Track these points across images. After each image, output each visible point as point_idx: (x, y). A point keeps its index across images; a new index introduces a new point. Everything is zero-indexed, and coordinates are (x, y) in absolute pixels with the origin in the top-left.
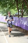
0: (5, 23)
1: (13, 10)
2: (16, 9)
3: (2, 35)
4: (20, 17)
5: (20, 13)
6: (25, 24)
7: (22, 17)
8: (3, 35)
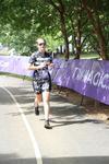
0: (24, 77)
1: (49, 37)
2: (60, 33)
3: (14, 114)
4: (71, 58)
5: (70, 45)
6: (87, 78)
7: (78, 58)
8: (19, 114)
